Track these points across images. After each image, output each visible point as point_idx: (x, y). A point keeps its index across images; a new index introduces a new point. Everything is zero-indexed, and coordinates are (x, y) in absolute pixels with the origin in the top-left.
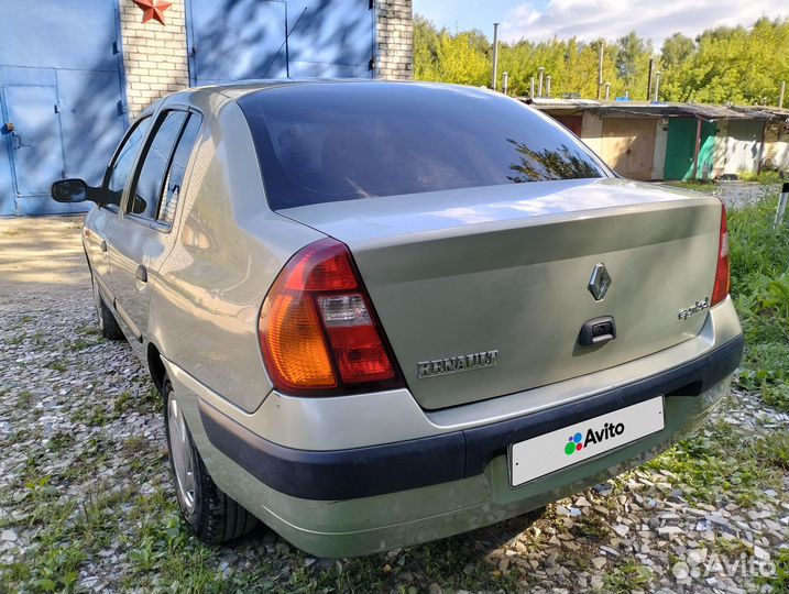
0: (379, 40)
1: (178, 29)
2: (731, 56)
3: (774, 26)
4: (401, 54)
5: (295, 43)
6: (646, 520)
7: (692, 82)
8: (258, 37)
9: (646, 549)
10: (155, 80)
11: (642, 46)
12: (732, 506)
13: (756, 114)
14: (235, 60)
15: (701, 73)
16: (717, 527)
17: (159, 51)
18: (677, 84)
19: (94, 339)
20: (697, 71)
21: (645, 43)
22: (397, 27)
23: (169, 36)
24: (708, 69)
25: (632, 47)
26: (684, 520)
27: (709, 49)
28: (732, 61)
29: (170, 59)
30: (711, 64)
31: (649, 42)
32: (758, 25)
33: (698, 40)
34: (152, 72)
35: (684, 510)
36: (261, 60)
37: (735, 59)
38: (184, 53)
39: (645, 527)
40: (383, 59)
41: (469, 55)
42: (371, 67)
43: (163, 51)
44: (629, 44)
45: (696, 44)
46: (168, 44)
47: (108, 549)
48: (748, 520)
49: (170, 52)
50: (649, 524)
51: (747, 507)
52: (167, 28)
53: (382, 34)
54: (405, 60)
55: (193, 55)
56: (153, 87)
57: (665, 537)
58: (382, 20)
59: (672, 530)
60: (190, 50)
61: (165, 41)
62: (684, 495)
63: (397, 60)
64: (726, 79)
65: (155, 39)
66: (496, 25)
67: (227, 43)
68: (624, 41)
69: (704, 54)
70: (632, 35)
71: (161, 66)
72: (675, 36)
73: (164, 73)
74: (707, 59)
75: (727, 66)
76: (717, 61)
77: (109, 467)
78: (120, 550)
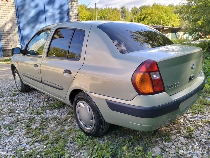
0: (70, 7)
1: (12, 3)
2: (149, 13)
3: (157, 5)
4: (76, 11)
5: (47, 8)
6: (185, 118)
7: (140, 19)
8: (37, 6)
9: (189, 124)
10: (6, 18)
11: (126, 10)
12: (200, 113)
13: (158, 27)
14: (30, 12)
15: (142, 17)
16: (200, 118)
17: (7, 9)
18: (136, 20)
19: (18, 93)
20: (141, 16)
21: (127, 9)
22: (74, 4)
23: (10, 5)
24: (144, 16)
25: (124, 10)
26: (193, 117)
27: (144, 11)
28: (149, 14)
29: (10, 12)
30: (144, 15)
31: (128, 8)
32: (154, 5)
33: (140, 8)
34: (5, 16)
35: (192, 115)
36: (37, 12)
37: (150, 13)
38: (14, 10)
39: (186, 120)
40: (71, 12)
41: (85, 11)
42: (68, 14)
43: (8, 9)
44: (123, 9)
45: (139, 9)
46: (10, 8)
47: (67, 143)
48: (205, 116)
49: (11, 10)
50: (186, 119)
51: (203, 113)
52: (9, 3)
53: (71, 6)
54: (77, 13)
55: (17, 11)
56: (6, 20)
57: (191, 121)
58: (71, 2)
59: (192, 120)
60: (17, 9)
61: (9, 6)
62: (190, 112)
63: (75, 13)
64: (148, 19)
65: (6, 6)
66: (96, 4)
67: (26, 7)
68: (122, 8)
69: (143, 12)
70: (124, 7)
71: (8, 14)
72: (134, 7)
73: (9, 16)
74: (143, 13)
75: (148, 15)
76: (146, 14)
77: (51, 124)
78: (71, 143)
